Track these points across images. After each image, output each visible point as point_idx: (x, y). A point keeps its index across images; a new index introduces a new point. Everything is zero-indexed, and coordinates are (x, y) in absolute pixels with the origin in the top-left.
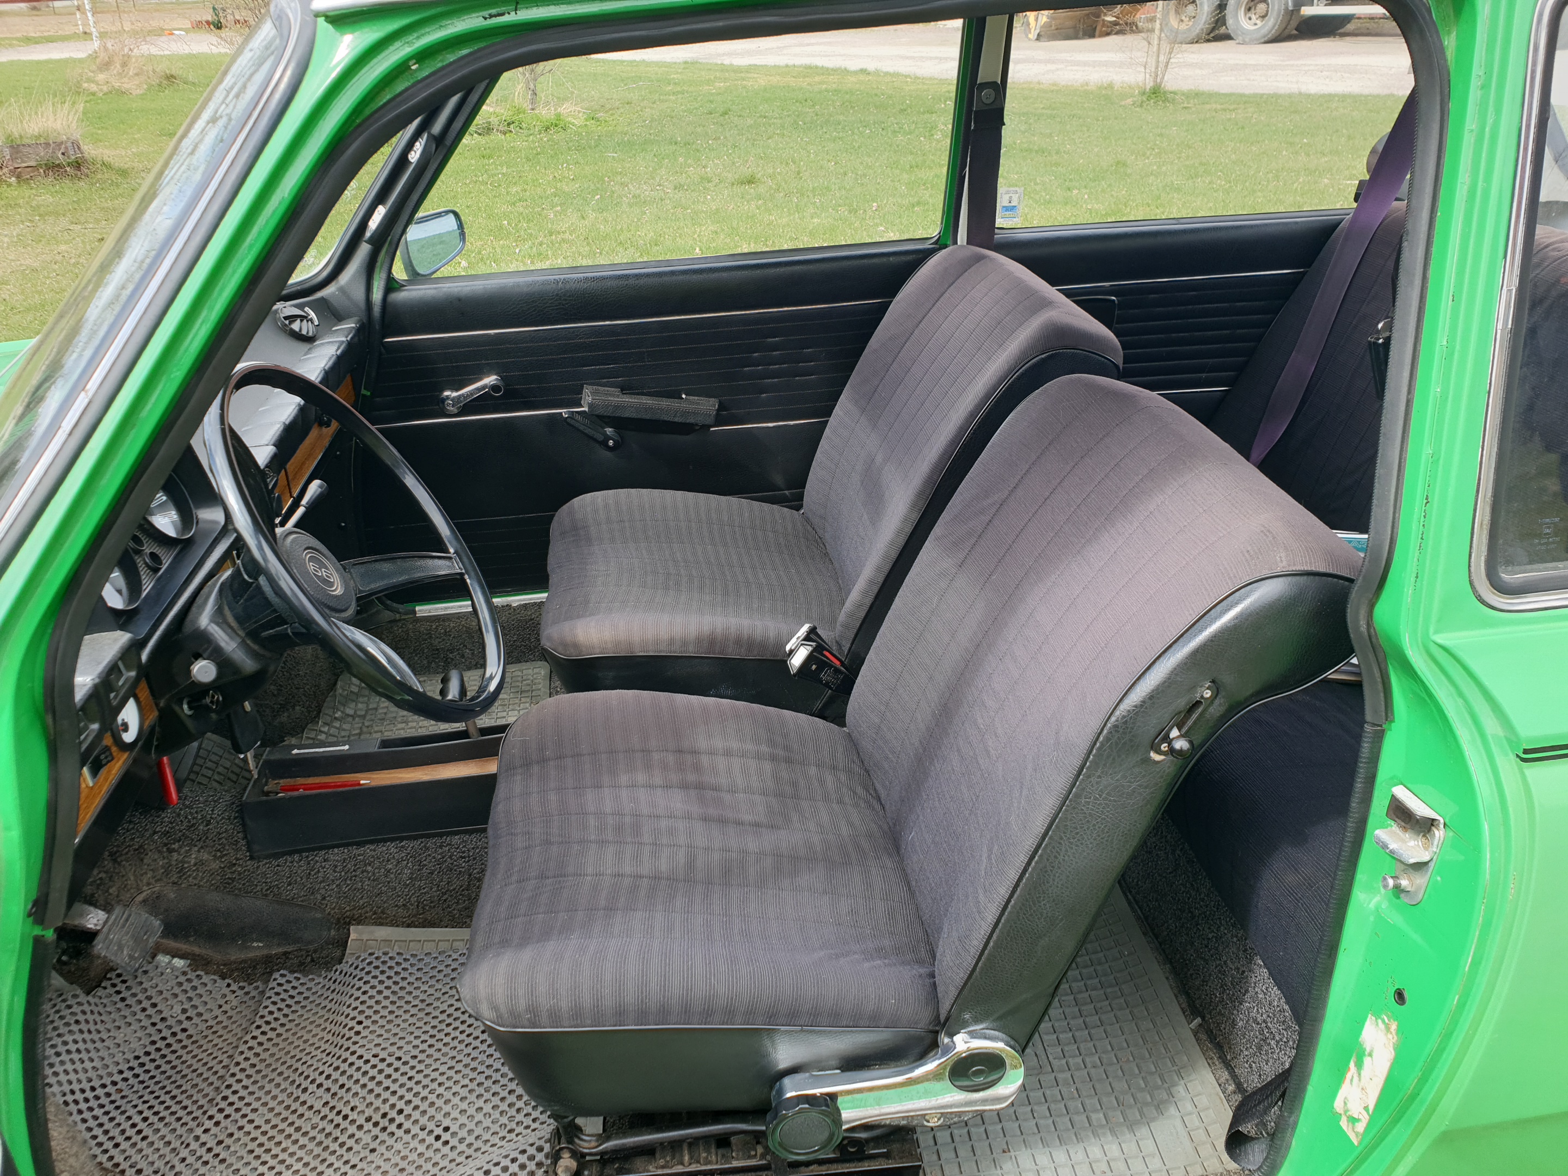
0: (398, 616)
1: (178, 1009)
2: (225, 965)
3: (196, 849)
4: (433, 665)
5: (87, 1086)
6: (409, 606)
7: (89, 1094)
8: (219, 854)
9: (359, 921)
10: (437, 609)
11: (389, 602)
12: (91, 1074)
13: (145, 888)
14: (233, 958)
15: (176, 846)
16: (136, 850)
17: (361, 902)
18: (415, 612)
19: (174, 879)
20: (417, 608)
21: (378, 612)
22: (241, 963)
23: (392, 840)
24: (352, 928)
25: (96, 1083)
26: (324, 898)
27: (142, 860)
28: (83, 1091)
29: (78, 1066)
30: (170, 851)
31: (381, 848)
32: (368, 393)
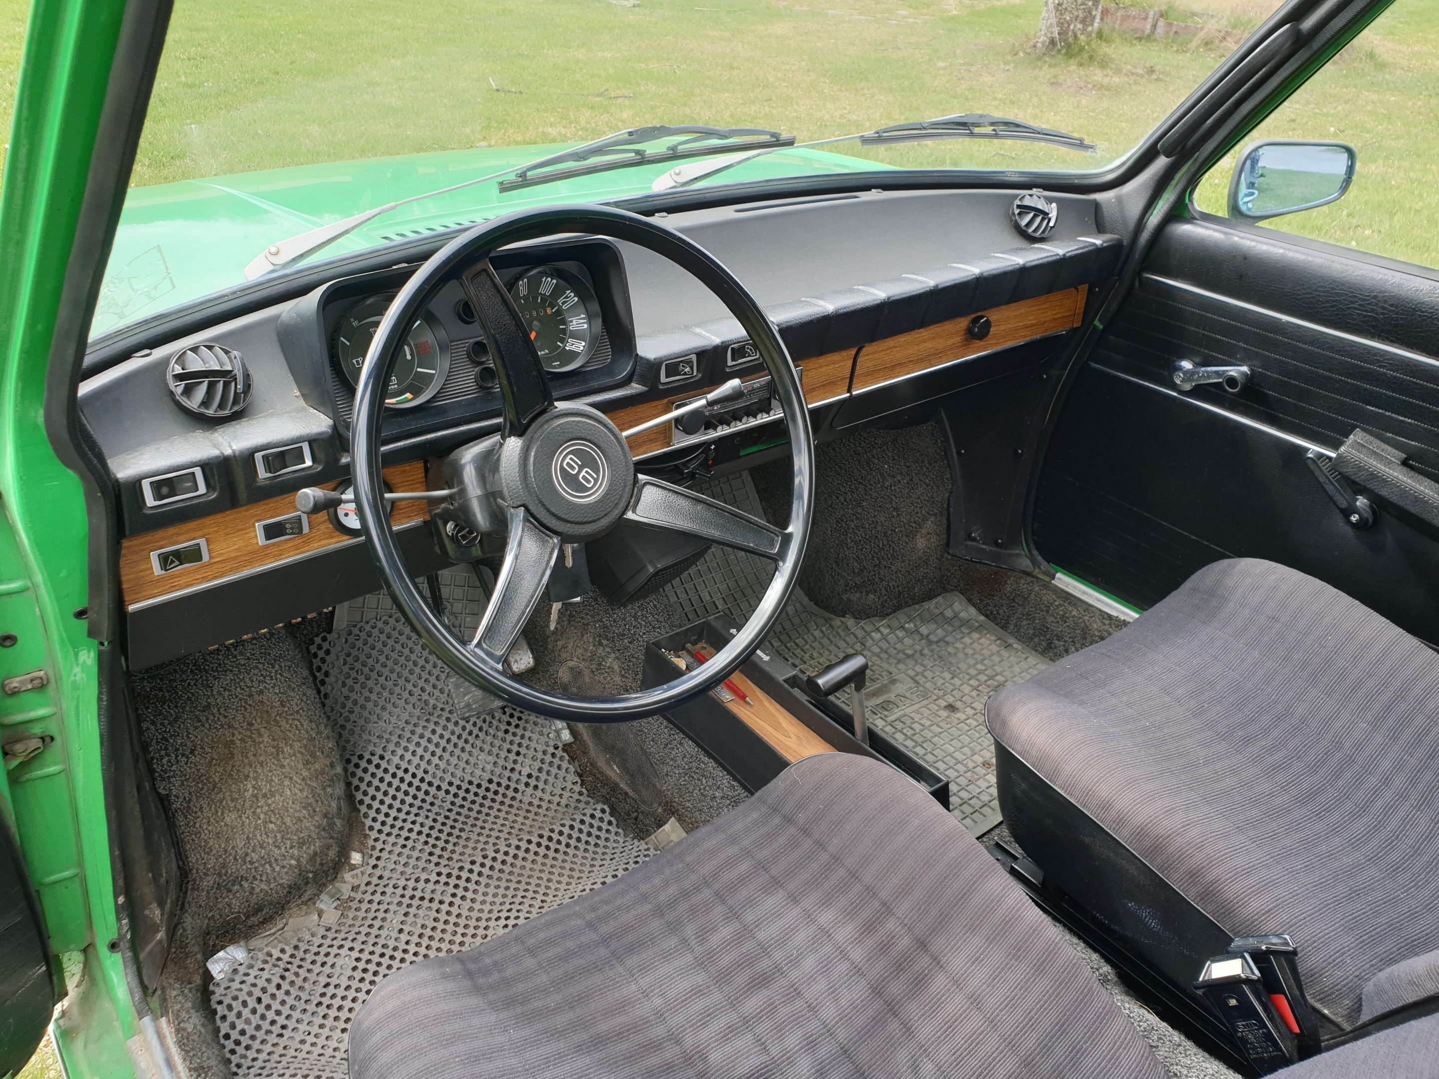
0: (1036, 572)
1: (526, 771)
2: (591, 764)
3: (613, 655)
4: (1036, 640)
5: (420, 774)
6: (1052, 568)
7: (416, 782)
8: (623, 673)
9: (680, 820)
10: (1075, 587)
11: (1035, 552)
12: (431, 769)
13: (575, 659)
14: (599, 764)
15: (605, 642)
16: (583, 624)
17: (688, 804)
18: (1053, 578)
19: (593, 667)
20: (1058, 575)
21: (1018, 555)
22: (601, 773)
23: (729, 773)
24: (673, 818)
25: (428, 778)
27: (583, 636)
28: (414, 776)
29: (427, 756)
30: (600, 644)
31: (719, 773)
32: (1101, 327)
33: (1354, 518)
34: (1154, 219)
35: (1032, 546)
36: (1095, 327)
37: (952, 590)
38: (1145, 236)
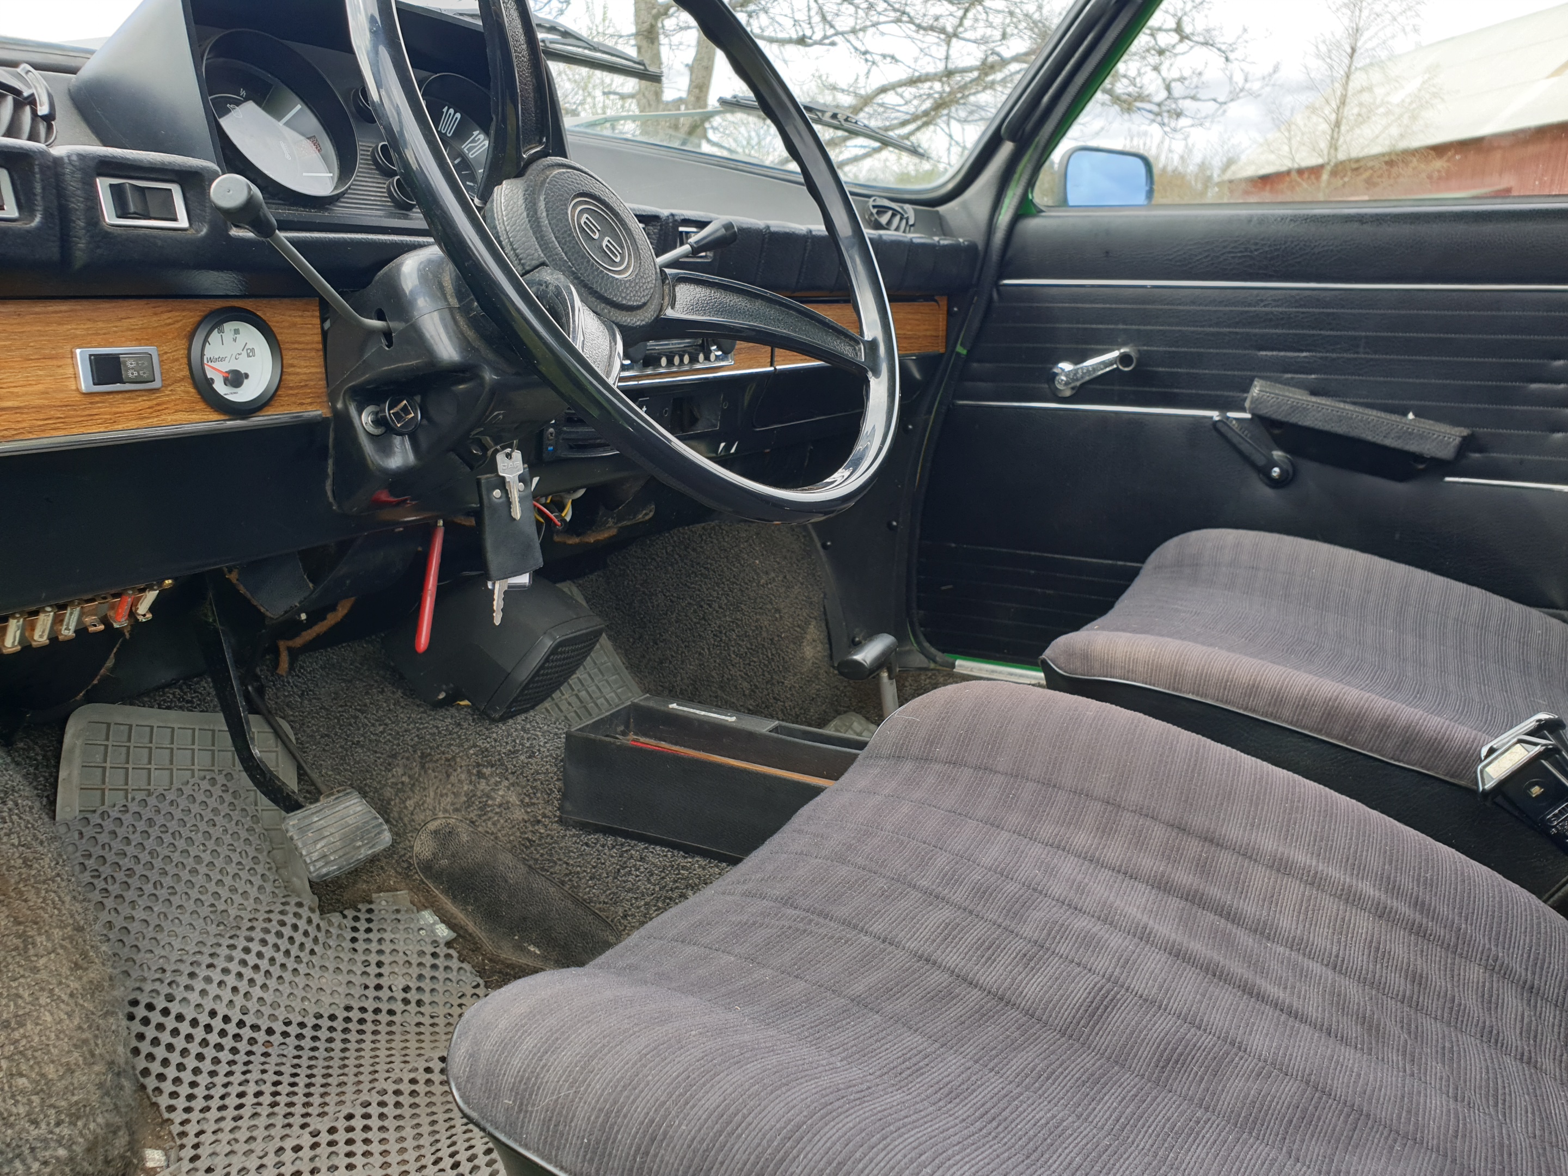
0: (932, 665)
1: (400, 983)
2: (490, 960)
5: (236, 1016)
6: (948, 657)
7: (232, 1029)
10: (980, 670)
11: (926, 645)
12: (252, 1005)
13: (441, 815)
14: (503, 956)
15: (487, 771)
16: (448, 760)
18: (953, 666)
19: (473, 815)
20: (958, 662)
21: (909, 652)
22: (508, 966)
25: (249, 1020)
26: (625, 917)
27: (448, 776)
28: (226, 1019)
29: (243, 986)
30: (480, 775)
32: (964, 352)
33: (1276, 471)
34: (1004, 217)
35: (922, 638)
36: (958, 354)
37: (845, 712)
38: (999, 235)
